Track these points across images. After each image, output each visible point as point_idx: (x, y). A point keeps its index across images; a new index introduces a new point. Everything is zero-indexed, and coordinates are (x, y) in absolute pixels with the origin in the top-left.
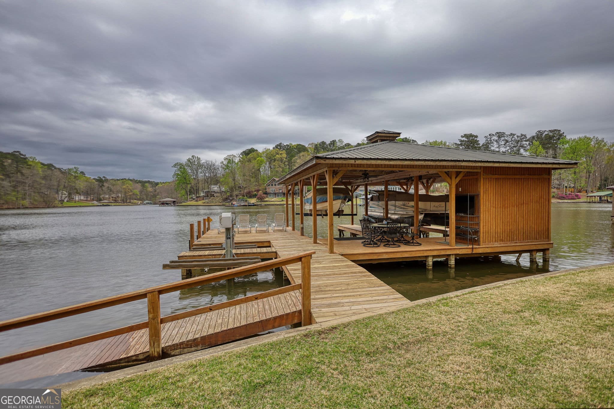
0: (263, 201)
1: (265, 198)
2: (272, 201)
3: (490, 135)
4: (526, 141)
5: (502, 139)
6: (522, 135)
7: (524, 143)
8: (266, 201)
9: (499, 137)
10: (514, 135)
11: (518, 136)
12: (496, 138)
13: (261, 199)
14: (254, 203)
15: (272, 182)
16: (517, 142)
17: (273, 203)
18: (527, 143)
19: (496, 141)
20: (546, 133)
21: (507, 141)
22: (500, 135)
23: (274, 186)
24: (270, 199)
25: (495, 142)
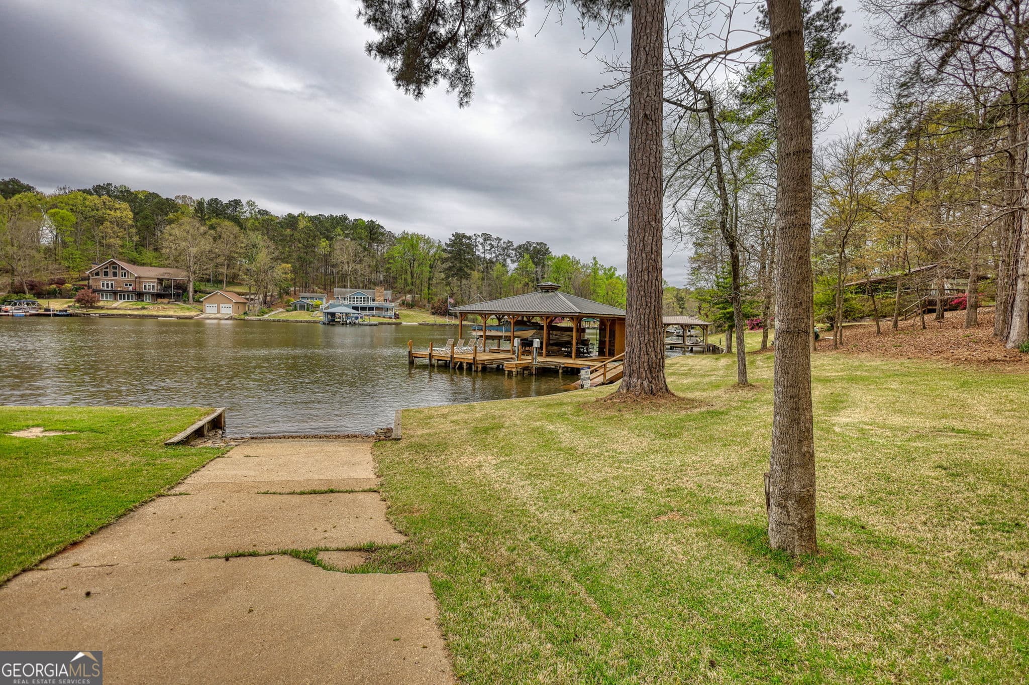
0: (92, 307)
1: (99, 301)
2: (115, 308)
3: (475, 235)
4: (513, 250)
5: (489, 242)
6: (509, 242)
7: (511, 251)
8: (102, 308)
9: (485, 240)
10: (501, 240)
11: (504, 242)
12: (481, 240)
13: (87, 303)
14: (66, 311)
15: (107, 268)
16: (504, 249)
17: (115, 312)
18: (514, 252)
19: (482, 244)
20: (534, 245)
21: (493, 246)
22: (487, 237)
23: (110, 276)
24: (109, 304)
25: (480, 246)
